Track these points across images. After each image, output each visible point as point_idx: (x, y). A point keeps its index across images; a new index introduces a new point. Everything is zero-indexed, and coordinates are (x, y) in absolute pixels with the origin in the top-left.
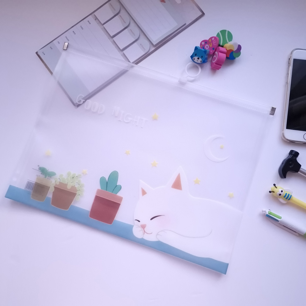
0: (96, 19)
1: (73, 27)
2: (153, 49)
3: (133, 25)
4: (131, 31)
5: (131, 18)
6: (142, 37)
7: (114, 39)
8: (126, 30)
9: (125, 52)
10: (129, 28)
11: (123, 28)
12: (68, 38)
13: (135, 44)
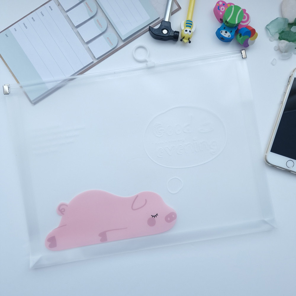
0: (59, 5)
1: (32, 12)
2: (122, 44)
3: (100, 14)
4: (98, 21)
5: (98, 6)
6: (110, 29)
7: (79, 29)
8: (92, 20)
9: (90, 45)
10: (96, 18)
11: (90, 17)
12: (26, 26)
13: (102, 37)
